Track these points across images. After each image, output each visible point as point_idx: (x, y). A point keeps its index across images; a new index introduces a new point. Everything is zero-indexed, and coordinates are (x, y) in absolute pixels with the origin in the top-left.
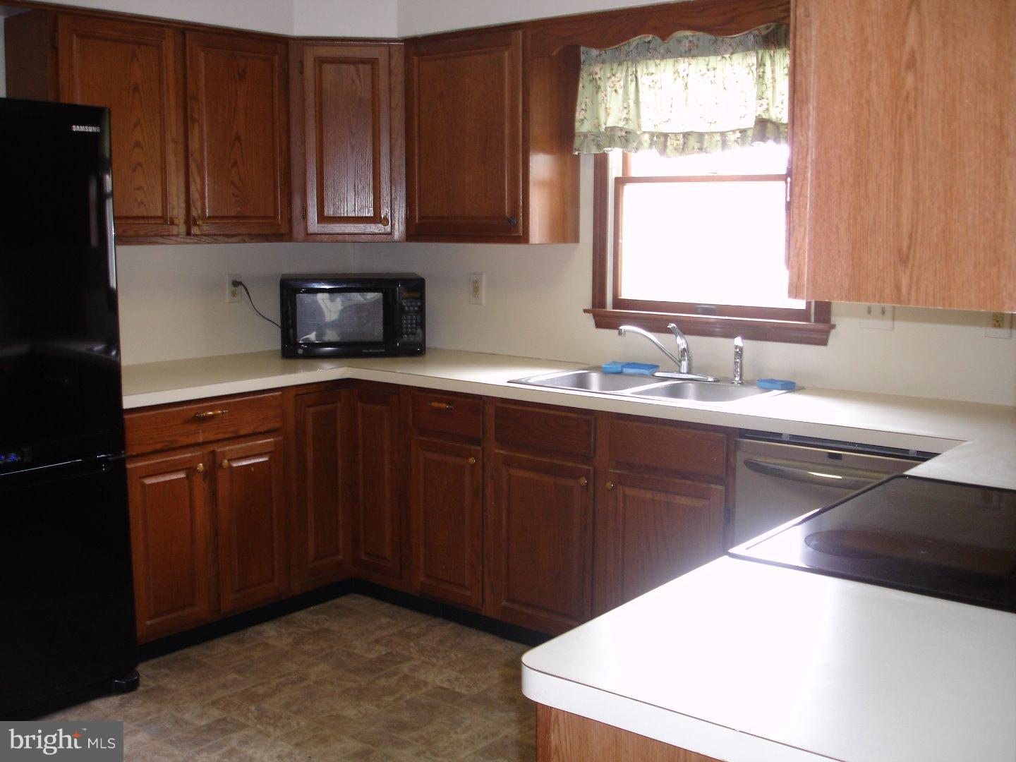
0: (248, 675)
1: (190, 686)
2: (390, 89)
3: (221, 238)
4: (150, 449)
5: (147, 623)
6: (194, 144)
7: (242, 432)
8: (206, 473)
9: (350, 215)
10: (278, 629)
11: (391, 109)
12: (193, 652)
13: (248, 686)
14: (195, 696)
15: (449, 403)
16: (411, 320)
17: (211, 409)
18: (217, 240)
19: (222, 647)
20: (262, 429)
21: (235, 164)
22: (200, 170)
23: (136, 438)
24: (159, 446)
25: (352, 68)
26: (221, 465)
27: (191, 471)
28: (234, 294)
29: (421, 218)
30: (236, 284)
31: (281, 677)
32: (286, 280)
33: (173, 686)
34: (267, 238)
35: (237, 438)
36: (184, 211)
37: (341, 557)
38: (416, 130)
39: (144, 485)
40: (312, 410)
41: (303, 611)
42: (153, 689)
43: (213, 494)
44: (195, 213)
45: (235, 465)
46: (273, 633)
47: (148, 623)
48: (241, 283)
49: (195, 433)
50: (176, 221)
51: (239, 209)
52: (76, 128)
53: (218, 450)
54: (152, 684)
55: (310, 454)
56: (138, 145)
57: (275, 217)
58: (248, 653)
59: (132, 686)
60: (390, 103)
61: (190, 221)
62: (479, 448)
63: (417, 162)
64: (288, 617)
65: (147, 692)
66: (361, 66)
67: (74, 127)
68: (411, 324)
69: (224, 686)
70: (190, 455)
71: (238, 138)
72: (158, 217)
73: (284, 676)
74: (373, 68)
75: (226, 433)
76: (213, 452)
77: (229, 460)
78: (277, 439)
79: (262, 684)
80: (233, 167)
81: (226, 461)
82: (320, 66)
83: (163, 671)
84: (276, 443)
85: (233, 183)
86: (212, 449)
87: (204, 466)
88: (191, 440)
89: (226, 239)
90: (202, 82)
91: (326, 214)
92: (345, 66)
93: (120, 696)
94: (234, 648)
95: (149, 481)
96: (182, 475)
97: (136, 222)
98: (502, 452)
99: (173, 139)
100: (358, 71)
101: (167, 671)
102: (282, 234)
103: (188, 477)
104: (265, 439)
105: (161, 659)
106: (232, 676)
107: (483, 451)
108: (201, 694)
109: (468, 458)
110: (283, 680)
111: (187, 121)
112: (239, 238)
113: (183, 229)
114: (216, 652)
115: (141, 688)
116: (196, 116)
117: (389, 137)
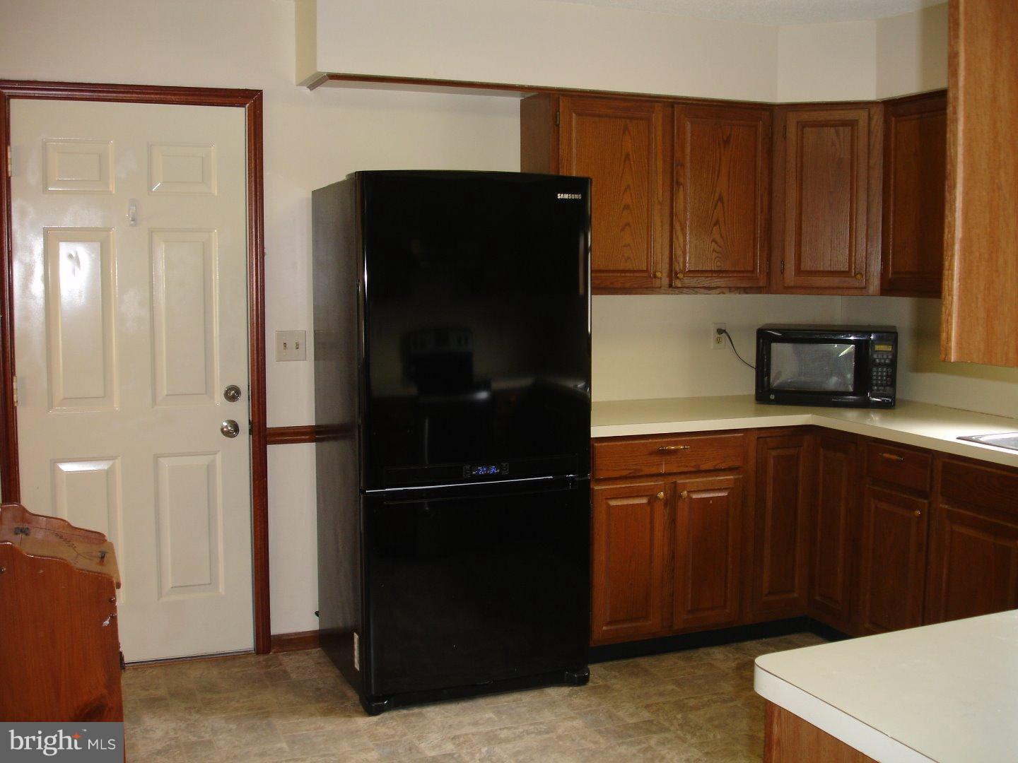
0: (685, 688)
1: (631, 689)
2: (869, 149)
3: (702, 290)
4: (616, 474)
5: (602, 628)
6: (679, 205)
7: (704, 467)
8: (666, 502)
9: (827, 269)
10: (727, 653)
11: (869, 167)
12: (644, 662)
13: (681, 698)
14: (633, 698)
15: (900, 454)
16: (882, 372)
17: (675, 443)
18: (697, 292)
19: (671, 662)
20: (723, 466)
21: (717, 223)
22: (683, 229)
23: (604, 464)
24: (625, 473)
25: (832, 130)
26: (680, 496)
27: (653, 499)
28: (718, 341)
29: (894, 273)
30: (720, 331)
31: (713, 694)
32: (762, 330)
33: (617, 687)
34: (746, 290)
35: (698, 472)
36: (667, 266)
37: (796, 595)
38: (892, 188)
39: (609, 506)
40: (774, 453)
41: (754, 642)
42: (600, 686)
43: (673, 521)
44: (677, 267)
45: (695, 496)
46: (720, 656)
47: (604, 628)
48: (724, 331)
49: (658, 465)
50: (659, 274)
51: (719, 264)
52: (560, 196)
53: (679, 482)
54: (601, 682)
55: (770, 495)
56: (627, 207)
57: (753, 271)
58: (692, 670)
59: (583, 681)
60: (868, 162)
61: (672, 274)
62: (926, 501)
63: (892, 219)
64: (740, 645)
65: (594, 688)
66: (841, 128)
67: (559, 195)
68: (882, 376)
69: (661, 694)
70: (653, 483)
71: (720, 199)
72: (642, 271)
73: (716, 694)
74: (853, 130)
75: (687, 467)
76: (675, 483)
77: (688, 492)
78: (737, 477)
79: (695, 698)
80: (715, 225)
81: (686, 493)
82: (802, 130)
83: (613, 673)
84: (736, 480)
85: (714, 241)
86: (674, 480)
87: (664, 494)
88: (654, 470)
89: (706, 291)
90: (688, 150)
91: (802, 269)
92: (825, 129)
93: (571, 688)
94: (681, 663)
95: (613, 503)
96: (644, 501)
97: (623, 275)
98: (946, 507)
99: (659, 201)
100: (837, 133)
101: (617, 674)
102: (760, 287)
103: (649, 502)
104: (727, 476)
105: (615, 662)
106: (670, 687)
107: (930, 504)
108: (639, 697)
109: (914, 510)
110: (715, 697)
111: (674, 185)
112: (718, 291)
113: (665, 281)
114: (663, 664)
115: (590, 684)
116: (681, 180)
117: (866, 196)
